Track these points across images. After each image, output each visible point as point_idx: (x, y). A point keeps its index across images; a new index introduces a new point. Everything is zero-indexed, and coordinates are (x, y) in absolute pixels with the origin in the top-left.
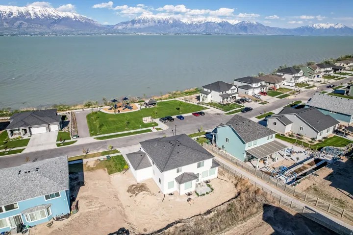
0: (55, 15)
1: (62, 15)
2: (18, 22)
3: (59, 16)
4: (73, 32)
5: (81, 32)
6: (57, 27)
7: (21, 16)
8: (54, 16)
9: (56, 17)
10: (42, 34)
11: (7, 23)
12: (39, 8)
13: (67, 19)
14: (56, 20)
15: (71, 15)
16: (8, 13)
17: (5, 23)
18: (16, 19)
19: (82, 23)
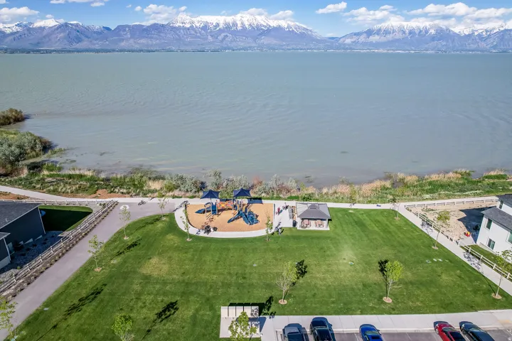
0: (265, 24)
1: (273, 24)
2: (223, 35)
3: (270, 26)
4: (282, 46)
5: (294, 46)
6: (265, 40)
7: (228, 27)
8: (263, 26)
9: (265, 27)
10: (245, 49)
11: (212, 36)
12: (248, 16)
13: (279, 29)
14: (264, 31)
15: (283, 24)
16: (214, 24)
17: (209, 37)
18: (221, 31)
19: (296, 33)
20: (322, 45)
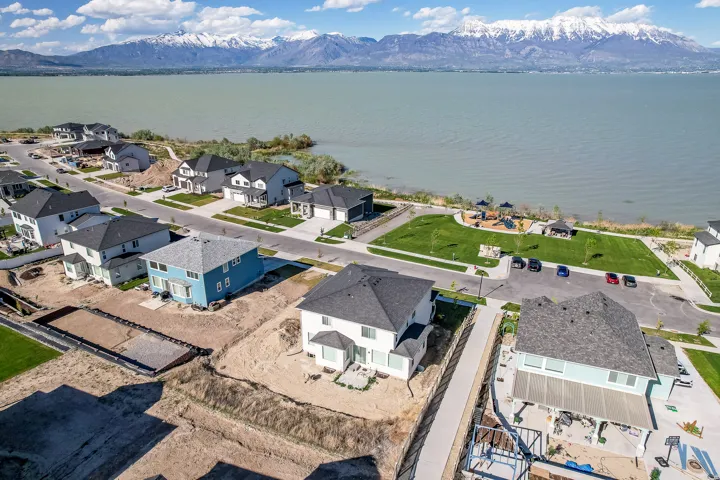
0: (599, 31)
1: (613, 29)
2: (528, 48)
3: (607, 33)
4: (624, 64)
5: (644, 65)
6: (595, 56)
7: (537, 36)
8: (596, 33)
9: (598, 35)
10: (561, 69)
11: (511, 50)
12: (573, 20)
13: (623, 37)
14: (597, 41)
15: (632, 29)
16: (517, 33)
17: (508, 52)
18: (527, 42)
19: (652, 43)
20: (699, 63)
